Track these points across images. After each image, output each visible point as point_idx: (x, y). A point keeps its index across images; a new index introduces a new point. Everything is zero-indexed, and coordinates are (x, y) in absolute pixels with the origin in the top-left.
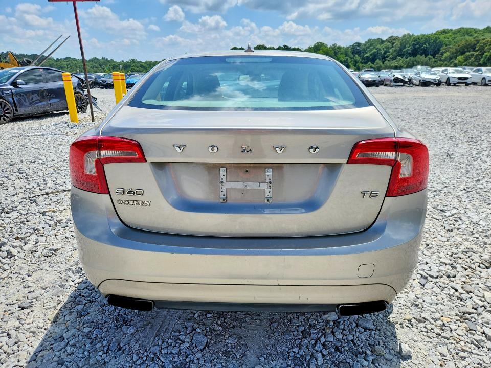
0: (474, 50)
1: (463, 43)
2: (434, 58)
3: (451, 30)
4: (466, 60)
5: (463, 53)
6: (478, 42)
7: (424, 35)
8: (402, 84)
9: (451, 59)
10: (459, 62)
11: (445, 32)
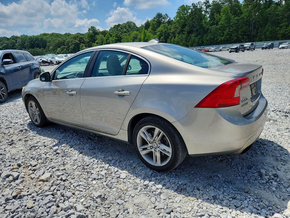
0: (64, 45)
1: (57, 41)
2: (45, 49)
3: (48, 34)
4: (62, 50)
5: (59, 47)
6: (65, 41)
7: (34, 36)
8: (48, 64)
9: (54, 50)
10: (59, 51)
11: (45, 35)
